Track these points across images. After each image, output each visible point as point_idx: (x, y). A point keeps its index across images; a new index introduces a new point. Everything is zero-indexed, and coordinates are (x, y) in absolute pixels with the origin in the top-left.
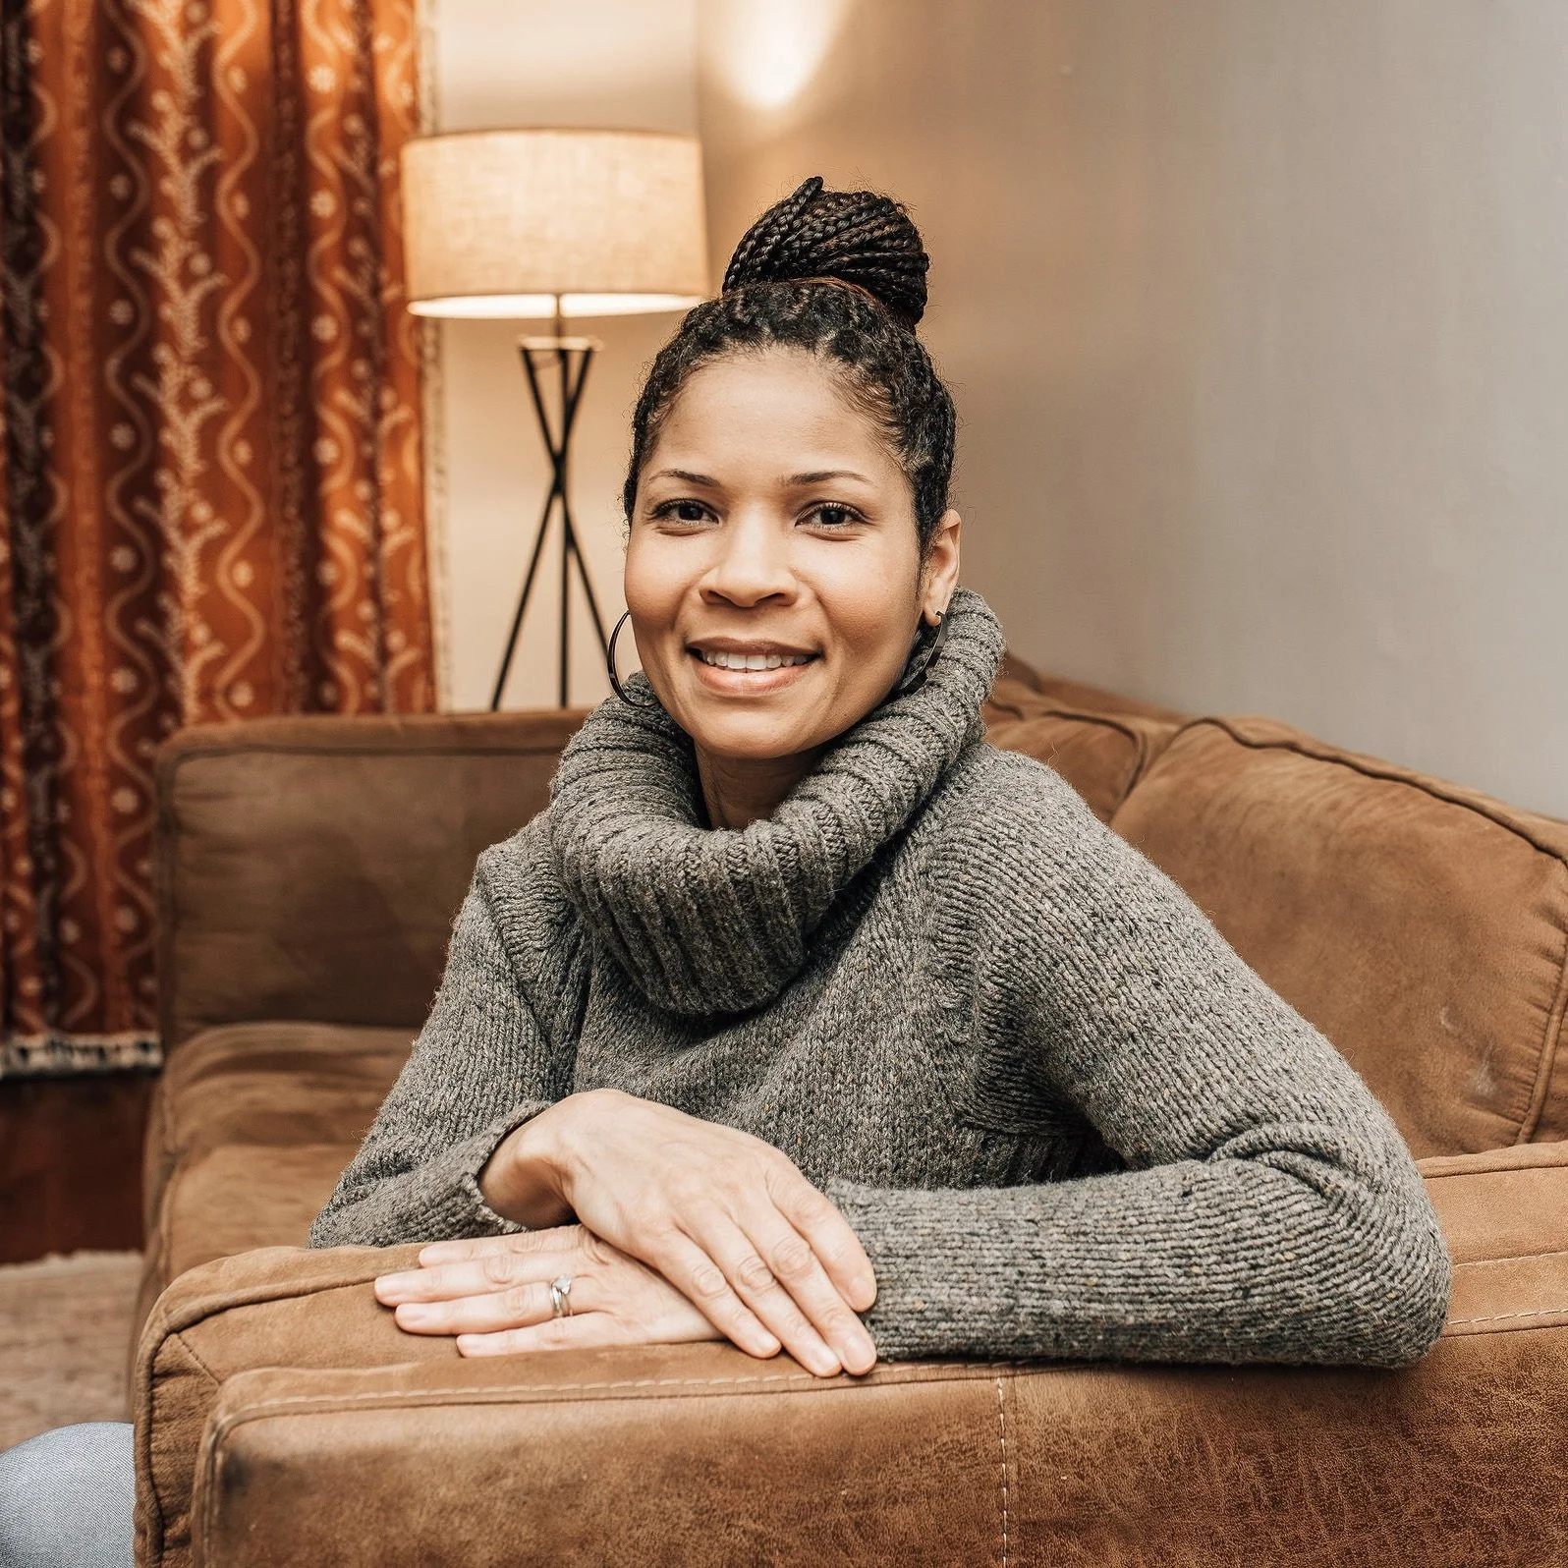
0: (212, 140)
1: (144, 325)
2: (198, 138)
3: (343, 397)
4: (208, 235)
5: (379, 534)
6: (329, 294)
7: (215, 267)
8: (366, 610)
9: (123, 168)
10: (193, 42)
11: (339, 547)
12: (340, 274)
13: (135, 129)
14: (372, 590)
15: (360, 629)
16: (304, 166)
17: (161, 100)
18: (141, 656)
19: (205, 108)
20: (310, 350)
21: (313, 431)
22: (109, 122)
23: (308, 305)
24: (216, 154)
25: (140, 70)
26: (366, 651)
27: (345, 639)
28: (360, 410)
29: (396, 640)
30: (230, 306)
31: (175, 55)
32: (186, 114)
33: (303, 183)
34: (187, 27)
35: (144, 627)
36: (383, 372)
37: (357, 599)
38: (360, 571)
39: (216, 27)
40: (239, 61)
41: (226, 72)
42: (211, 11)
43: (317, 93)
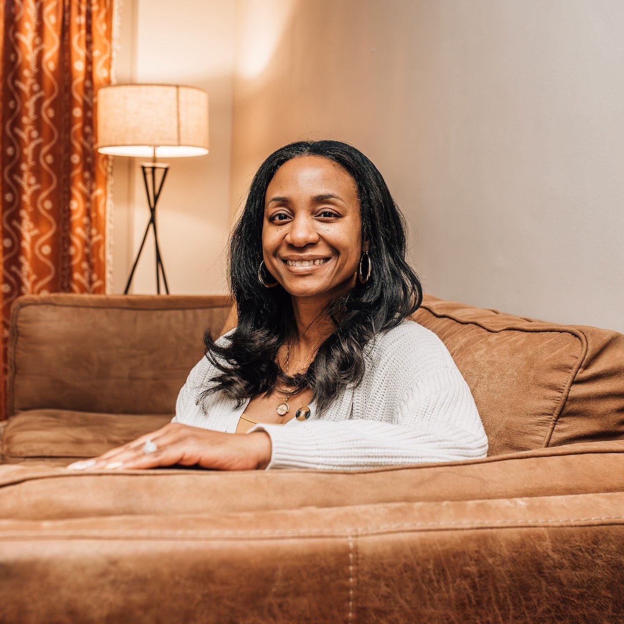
0: (41, 88)
2: (36, 87)
3: (80, 185)
4: (38, 123)
5: (91, 237)
6: (77, 146)
7: (40, 136)
8: (85, 265)
9: (13, 98)
10: (36, 51)
11: (76, 241)
12: (81, 139)
14: (87, 258)
15: (82, 272)
16: (71, 98)
17: (26, 73)
18: (12, 279)
19: (39, 76)
20: (70, 167)
21: (69, 196)
22: (9, 81)
23: (70, 150)
24: (42, 93)
25: (20, 61)
26: (84, 281)
27: (77, 276)
28: (86, 191)
29: (95, 277)
31: (29, 56)
32: (34, 78)
33: (70, 103)
34: (35, 46)
35: (14, 268)
36: (93, 177)
37: (81, 261)
38: (83, 250)
39: (45, 46)
40: (51, 59)
41: (47, 64)
42: (42, 41)
43: (77, 71)
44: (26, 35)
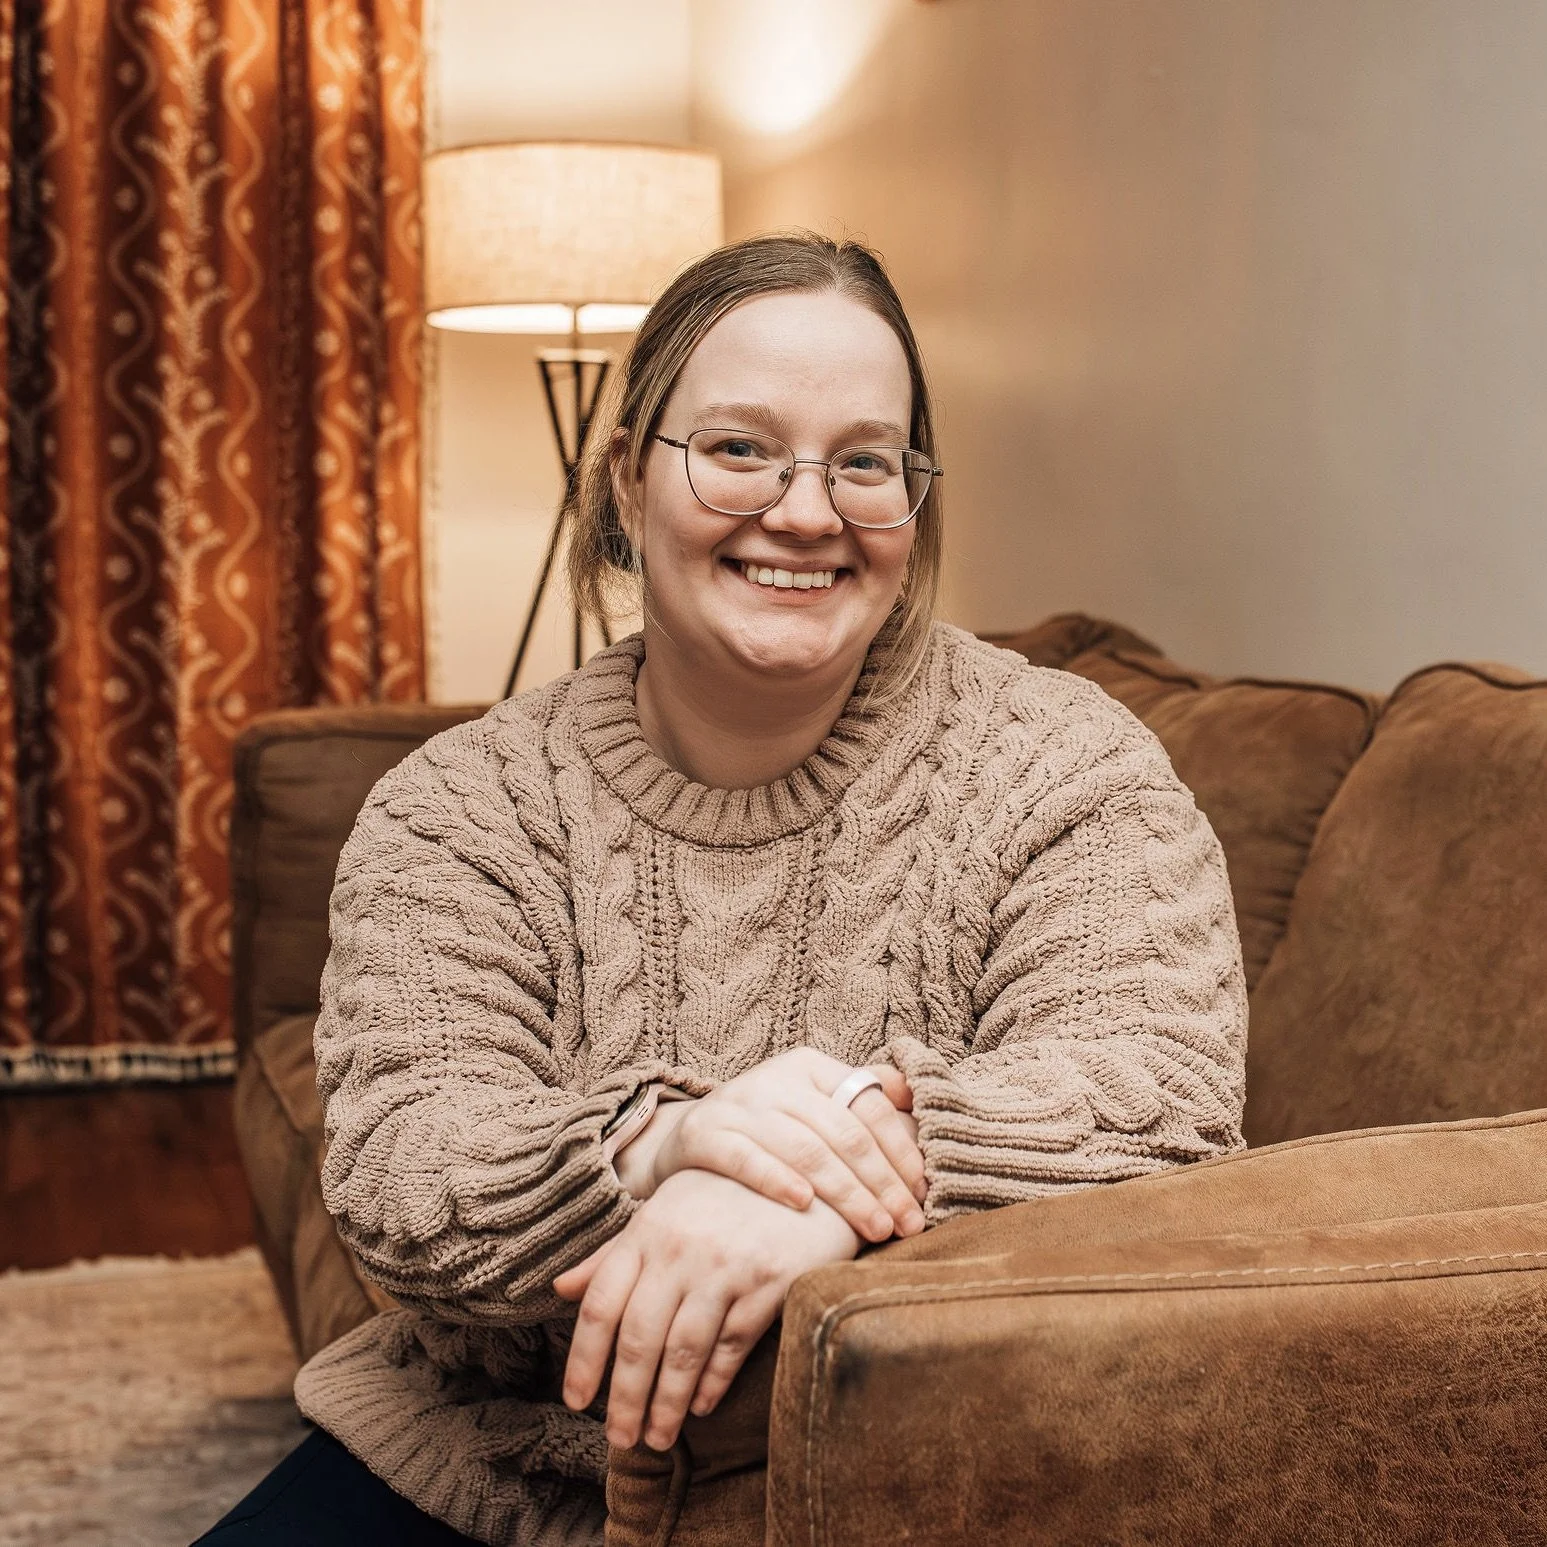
0: (219, 155)
1: (148, 336)
2: (205, 153)
3: (343, 411)
4: (214, 249)
5: (376, 547)
6: (333, 310)
7: (219, 282)
8: (361, 623)
9: (130, 181)
10: (204, 58)
11: (336, 559)
12: (343, 291)
13: (143, 142)
14: (368, 603)
15: (355, 641)
16: (310, 182)
17: (171, 115)
18: (135, 667)
19: (213, 124)
20: (311, 364)
21: (312, 443)
22: (115, 134)
23: (311, 319)
24: (222, 169)
25: (151, 85)
26: (359, 662)
27: (341, 651)
28: (359, 424)
29: (391, 652)
30: (234, 318)
31: (185, 70)
32: (195, 128)
33: (309, 197)
34: (198, 44)
35: (138, 637)
36: (381, 387)
37: (351, 612)
38: (356, 583)
39: (227, 44)
40: (248, 78)
41: (235, 89)
42: (221, 30)
43: (325, 111)
44: (168, 16)
